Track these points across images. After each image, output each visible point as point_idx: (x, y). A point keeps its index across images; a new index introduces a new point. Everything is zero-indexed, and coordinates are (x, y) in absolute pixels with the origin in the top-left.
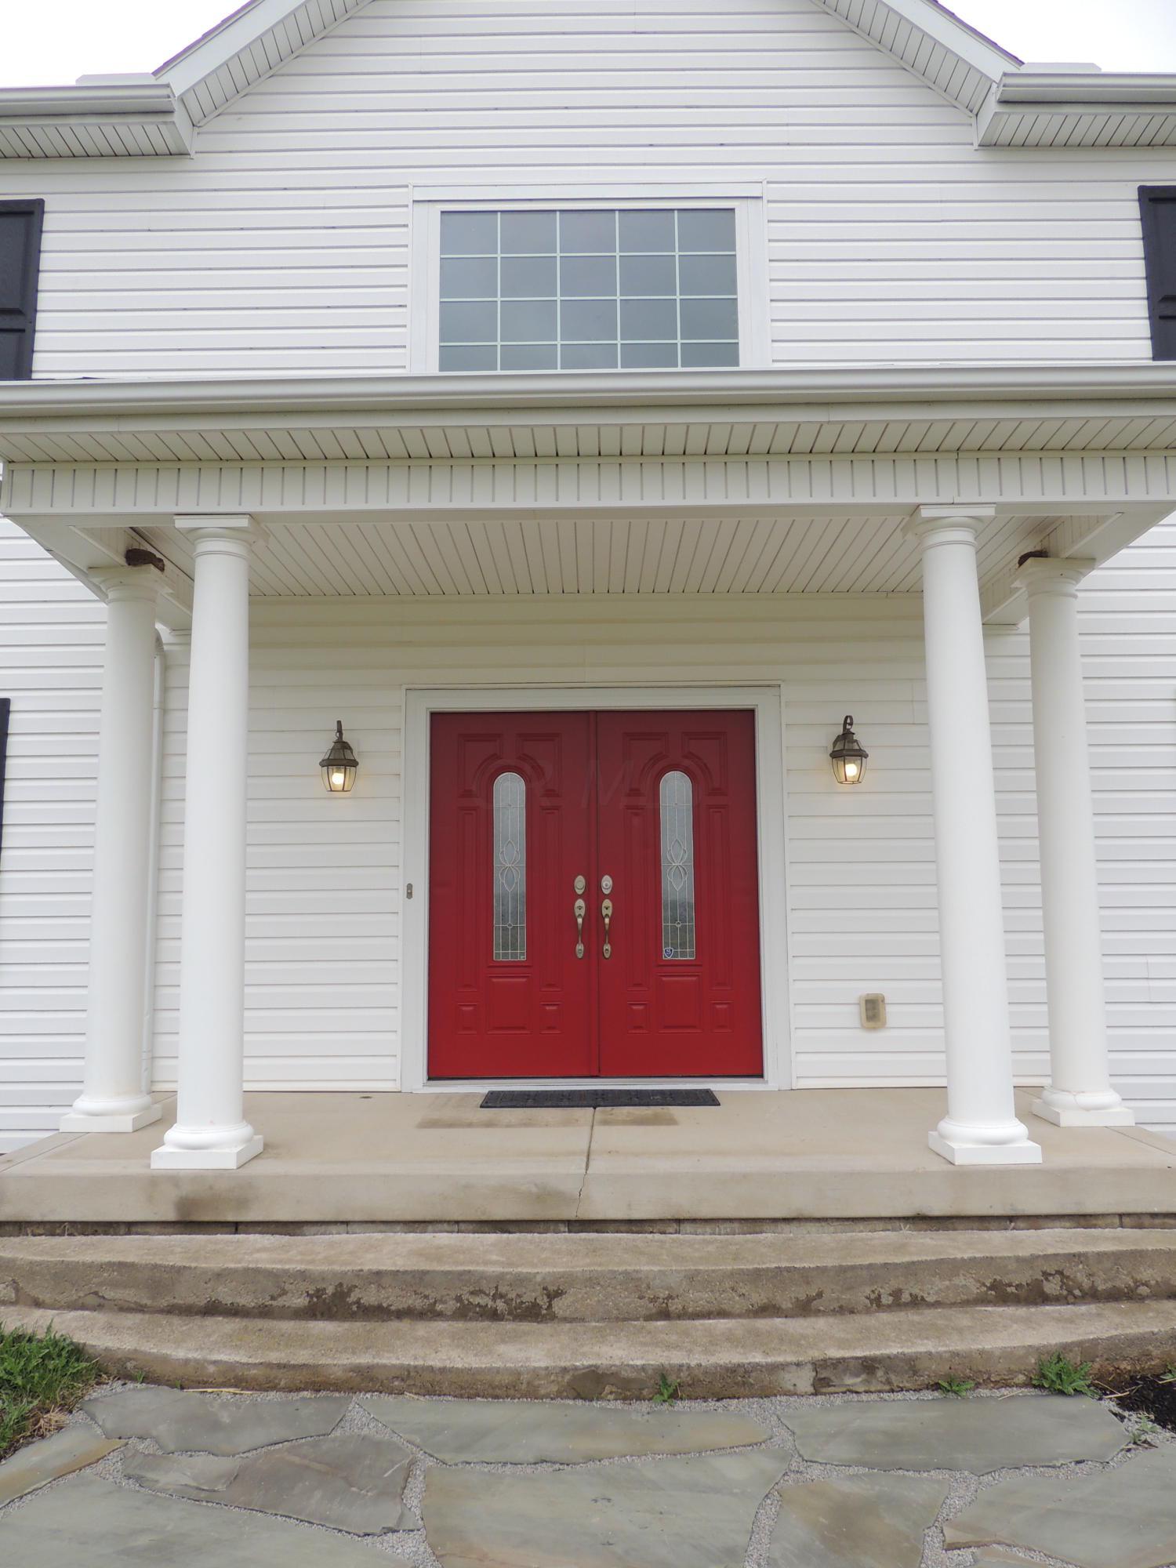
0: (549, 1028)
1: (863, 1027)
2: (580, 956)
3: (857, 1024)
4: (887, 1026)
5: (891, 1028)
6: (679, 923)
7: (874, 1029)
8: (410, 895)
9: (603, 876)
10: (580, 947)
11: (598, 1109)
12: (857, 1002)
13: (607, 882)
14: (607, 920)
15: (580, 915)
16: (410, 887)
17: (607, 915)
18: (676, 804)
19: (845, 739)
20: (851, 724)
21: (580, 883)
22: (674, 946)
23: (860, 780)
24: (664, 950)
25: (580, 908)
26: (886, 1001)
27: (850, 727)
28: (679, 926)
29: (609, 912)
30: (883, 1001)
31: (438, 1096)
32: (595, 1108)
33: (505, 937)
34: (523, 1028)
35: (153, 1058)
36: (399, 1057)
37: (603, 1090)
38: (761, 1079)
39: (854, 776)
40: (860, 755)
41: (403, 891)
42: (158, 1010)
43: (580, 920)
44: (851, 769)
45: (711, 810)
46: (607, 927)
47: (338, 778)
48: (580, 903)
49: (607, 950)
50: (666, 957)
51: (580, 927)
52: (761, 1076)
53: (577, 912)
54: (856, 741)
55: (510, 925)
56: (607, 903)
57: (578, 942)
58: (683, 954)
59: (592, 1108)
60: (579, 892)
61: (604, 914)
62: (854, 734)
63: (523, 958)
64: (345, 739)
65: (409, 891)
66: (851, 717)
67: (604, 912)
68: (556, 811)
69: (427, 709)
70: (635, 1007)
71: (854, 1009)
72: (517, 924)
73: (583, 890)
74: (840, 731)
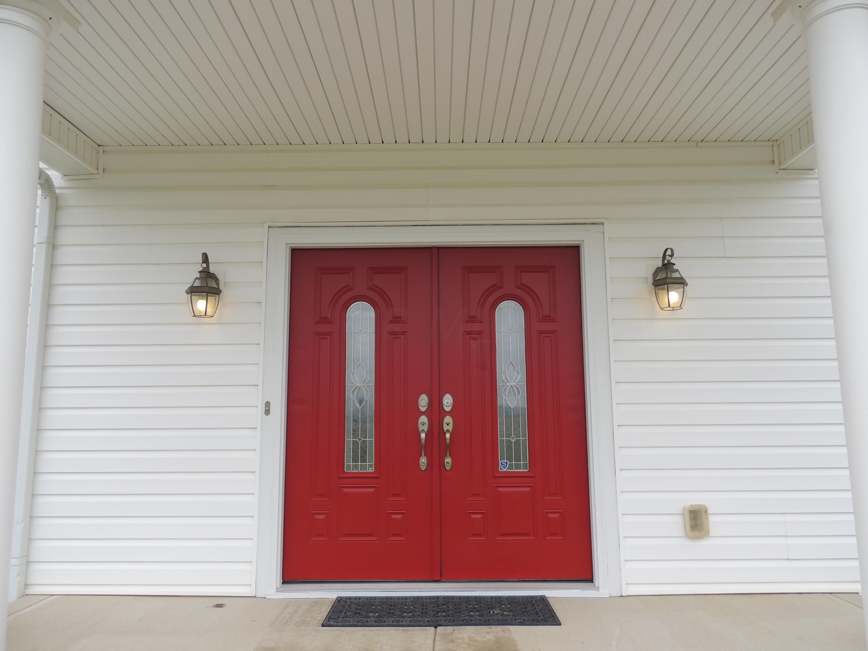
0: (395, 535)
1: (687, 536)
2: (423, 468)
3: (682, 534)
4: (710, 535)
5: (713, 537)
6: (513, 438)
7: (698, 538)
8: (267, 412)
9: (444, 395)
10: (423, 460)
11: (439, 628)
12: (681, 513)
13: (448, 401)
14: (448, 436)
15: (423, 430)
16: (268, 404)
17: (448, 431)
18: (510, 330)
19: (666, 269)
20: (672, 256)
21: (423, 401)
22: (509, 459)
23: (682, 307)
24: (500, 462)
25: (423, 424)
26: (709, 512)
27: (670, 258)
28: (513, 440)
29: (450, 427)
30: (706, 512)
31: (290, 601)
32: (436, 628)
33: (355, 451)
34: (371, 535)
35: (28, 562)
36: (254, 563)
37: (445, 597)
38: (592, 584)
39: (676, 302)
40: (681, 282)
41: (261, 408)
42: (35, 517)
43: (423, 435)
44: (674, 296)
45: (542, 335)
46: (448, 441)
47: (201, 305)
48: (423, 419)
49: (448, 463)
50: (503, 469)
51: (423, 441)
52: (593, 582)
53: (421, 427)
54: (677, 271)
55: (360, 439)
56: (448, 419)
57: (421, 455)
58: (518, 466)
59: (433, 628)
60: (423, 409)
61: (445, 430)
62: (674, 264)
63: (371, 470)
64: (212, 270)
65: (267, 408)
66: (672, 250)
67: (445, 428)
68: (402, 336)
69: (287, 244)
70: (473, 516)
71: (679, 520)
72: (366, 437)
73: (426, 408)
74: (660, 264)
